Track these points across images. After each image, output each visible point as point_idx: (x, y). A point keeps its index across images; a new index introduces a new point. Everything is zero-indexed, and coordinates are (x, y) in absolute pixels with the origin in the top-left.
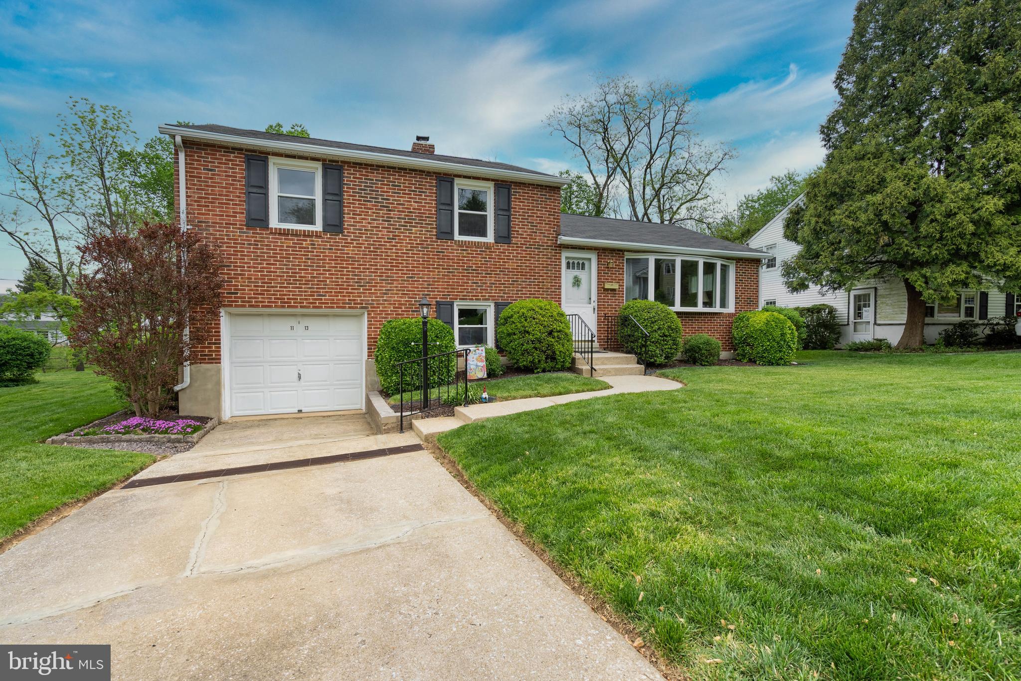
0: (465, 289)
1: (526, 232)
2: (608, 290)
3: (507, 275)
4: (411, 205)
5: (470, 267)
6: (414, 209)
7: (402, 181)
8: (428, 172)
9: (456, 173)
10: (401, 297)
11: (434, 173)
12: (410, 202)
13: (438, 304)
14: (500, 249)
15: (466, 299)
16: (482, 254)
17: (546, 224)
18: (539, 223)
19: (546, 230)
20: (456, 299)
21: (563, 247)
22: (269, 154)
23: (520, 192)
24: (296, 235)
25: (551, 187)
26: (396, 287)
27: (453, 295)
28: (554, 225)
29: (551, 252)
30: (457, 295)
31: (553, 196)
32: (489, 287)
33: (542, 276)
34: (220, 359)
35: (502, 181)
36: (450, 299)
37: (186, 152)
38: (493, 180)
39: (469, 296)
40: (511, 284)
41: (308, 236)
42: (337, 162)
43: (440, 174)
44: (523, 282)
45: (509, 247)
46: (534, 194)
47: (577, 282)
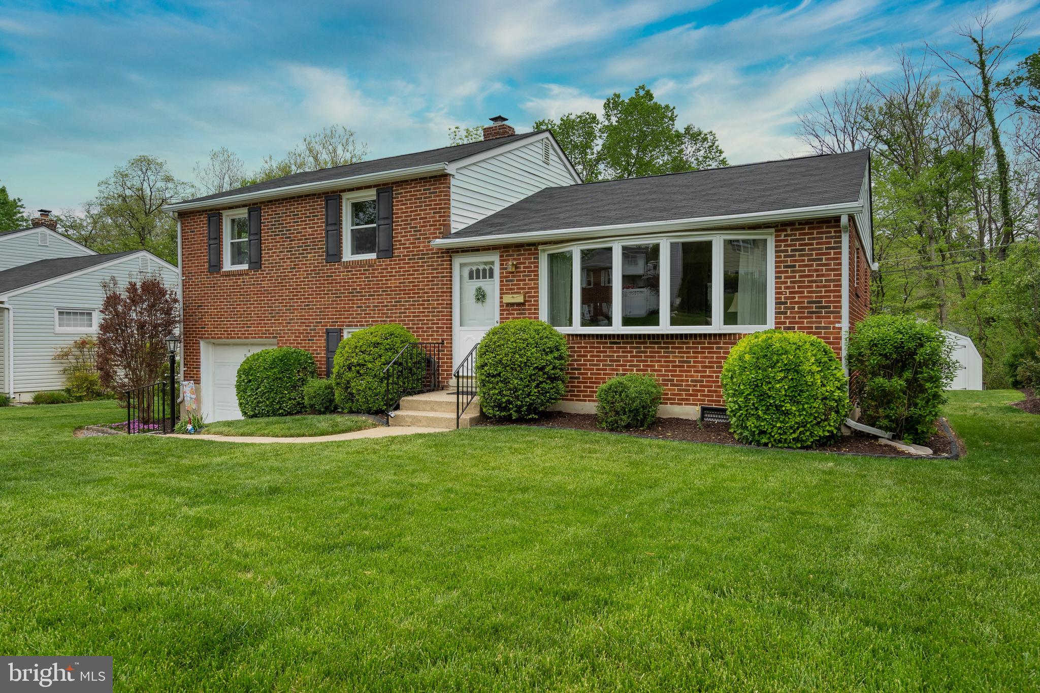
0: (350, 314)
1: (408, 240)
2: (512, 304)
3: (389, 295)
4: (307, 232)
5: (354, 289)
6: (309, 235)
7: (300, 209)
8: (319, 194)
9: (340, 188)
10: (300, 326)
11: (324, 193)
12: (306, 228)
13: (328, 332)
14: (381, 265)
15: (352, 326)
16: (365, 274)
17: (431, 226)
18: (422, 226)
19: (431, 234)
20: (343, 326)
21: (453, 252)
22: (219, 210)
23: (402, 193)
24: (234, 275)
25: (436, 177)
26: (297, 316)
27: (340, 322)
28: (440, 225)
29: (437, 261)
30: (343, 322)
31: (438, 188)
32: (372, 310)
33: (427, 293)
34: (200, 380)
35: (384, 185)
36: (338, 326)
37: (181, 221)
38: (375, 186)
39: (354, 322)
40: (394, 306)
41: (241, 275)
42: (256, 204)
43: (328, 193)
44: (406, 301)
45: (391, 261)
46: (417, 191)
47: (481, 296)
